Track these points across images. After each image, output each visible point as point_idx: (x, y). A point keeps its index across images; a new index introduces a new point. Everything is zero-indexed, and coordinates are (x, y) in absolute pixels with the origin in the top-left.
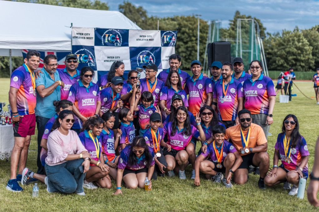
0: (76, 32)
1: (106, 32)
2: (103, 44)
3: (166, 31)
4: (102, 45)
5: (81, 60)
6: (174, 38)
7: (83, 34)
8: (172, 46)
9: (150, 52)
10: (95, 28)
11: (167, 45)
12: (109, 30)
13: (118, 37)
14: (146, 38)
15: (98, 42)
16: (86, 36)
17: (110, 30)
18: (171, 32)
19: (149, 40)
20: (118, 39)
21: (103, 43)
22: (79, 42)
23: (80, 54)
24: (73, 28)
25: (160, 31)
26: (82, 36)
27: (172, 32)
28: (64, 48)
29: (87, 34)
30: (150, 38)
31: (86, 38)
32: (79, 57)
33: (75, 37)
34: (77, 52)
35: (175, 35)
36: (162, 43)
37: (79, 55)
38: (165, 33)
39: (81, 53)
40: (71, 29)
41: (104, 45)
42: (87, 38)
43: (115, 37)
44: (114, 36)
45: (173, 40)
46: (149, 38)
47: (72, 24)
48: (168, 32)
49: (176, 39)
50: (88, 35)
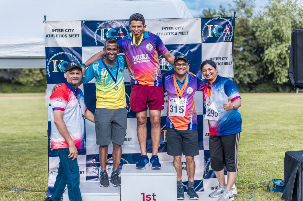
0: (51, 28)
1: (101, 25)
2: (97, 44)
3: (211, 18)
4: (95, 45)
5: (60, 68)
6: (227, 28)
7: (62, 30)
8: (224, 41)
9: (180, 53)
10: (82, 21)
11: (213, 39)
12: (105, 22)
13: (121, 32)
14: (174, 31)
15: (88, 41)
16: (68, 34)
17: (107, 22)
18: (221, 18)
19: (178, 33)
20: (122, 34)
21: (96, 41)
22: (56, 43)
23: (58, 60)
24: (46, 22)
25: (200, 19)
26: (62, 33)
27: (224, 19)
28: (34, 53)
29: (69, 30)
30: (180, 30)
31: (68, 36)
32: (56, 64)
33: (49, 35)
34: (53, 57)
35: (230, 23)
36: (203, 37)
37: (56, 61)
38: (210, 21)
39: (58, 58)
40: (44, 25)
41: (98, 46)
42: (70, 36)
43: (117, 32)
44: (115, 31)
45: (226, 31)
46: (178, 31)
47: (45, 17)
48: (216, 19)
49: (232, 29)
50: (71, 30)
